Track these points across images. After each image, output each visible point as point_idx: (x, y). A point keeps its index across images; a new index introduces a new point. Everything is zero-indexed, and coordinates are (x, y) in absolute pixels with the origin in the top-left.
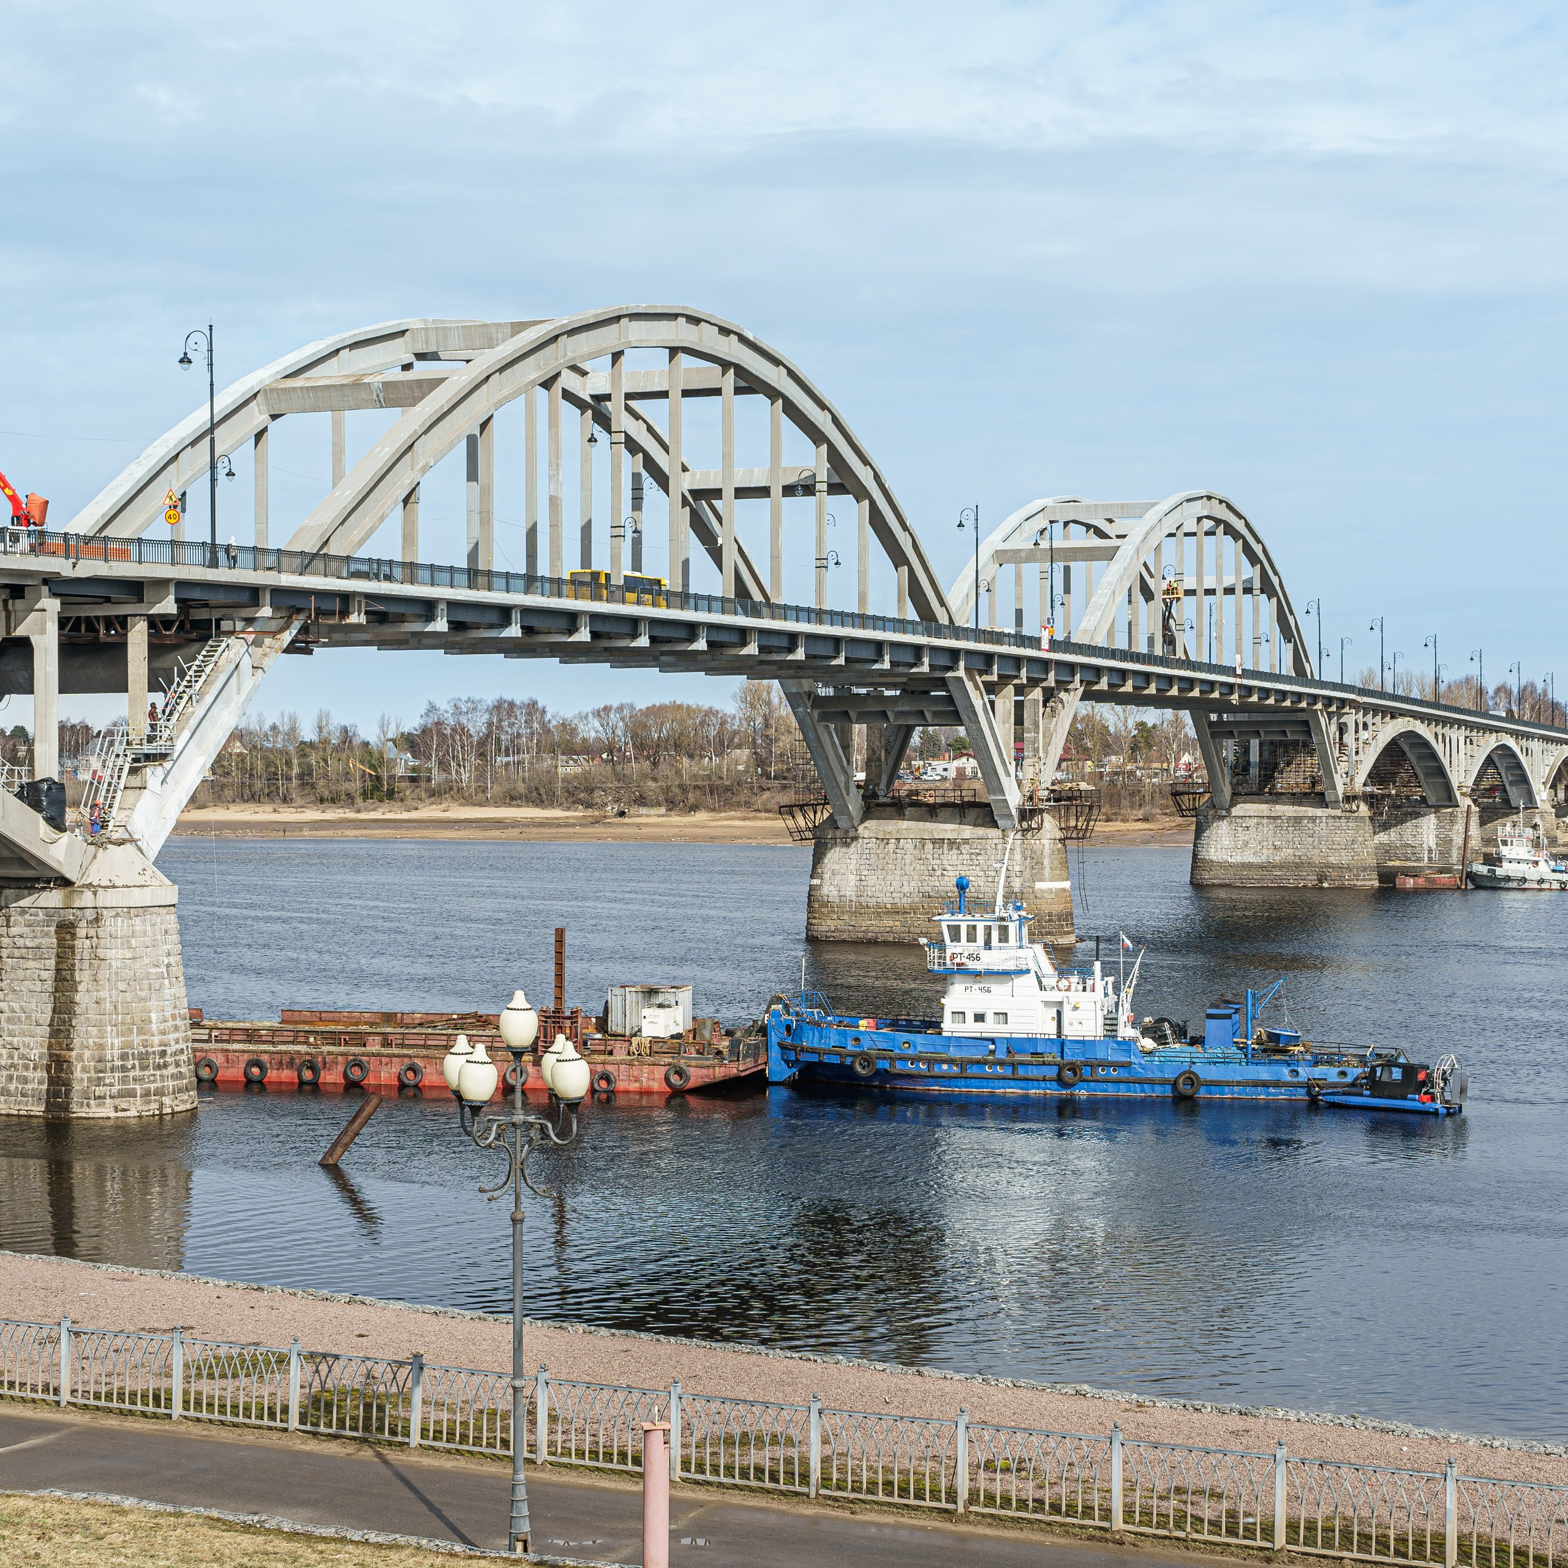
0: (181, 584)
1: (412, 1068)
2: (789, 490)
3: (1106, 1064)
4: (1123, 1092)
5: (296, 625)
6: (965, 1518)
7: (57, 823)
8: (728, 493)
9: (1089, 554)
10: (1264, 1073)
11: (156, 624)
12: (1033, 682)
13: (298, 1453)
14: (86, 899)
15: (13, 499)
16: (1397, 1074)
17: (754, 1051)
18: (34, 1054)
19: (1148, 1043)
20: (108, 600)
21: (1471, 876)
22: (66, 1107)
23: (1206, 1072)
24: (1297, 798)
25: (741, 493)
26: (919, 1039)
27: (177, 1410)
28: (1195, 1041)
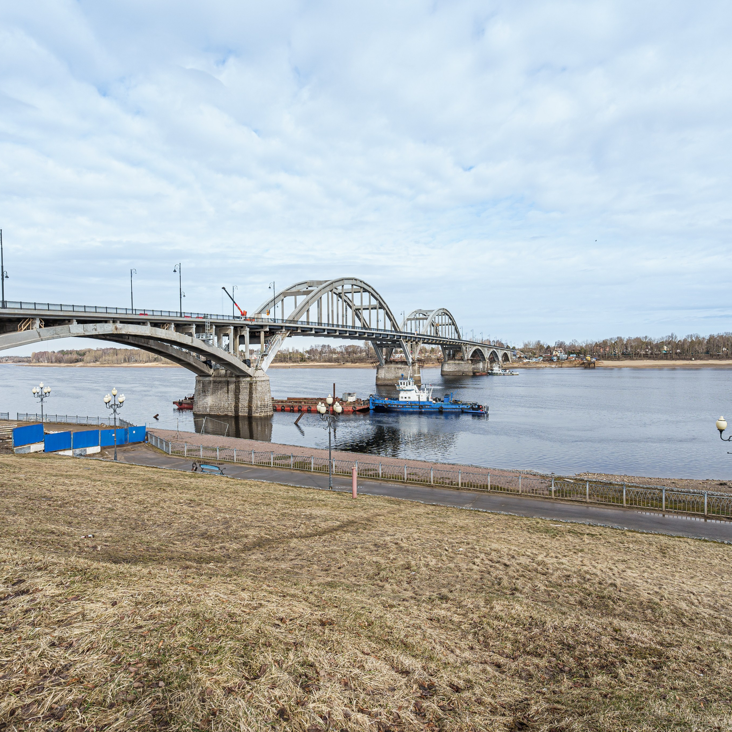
0: (269, 326)
1: (309, 407)
2: (372, 309)
3: (427, 405)
4: (430, 410)
5: (289, 333)
6: (406, 483)
7: (249, 366)
8: (362, 309)
9: (423, 319)
10: (454, 407)
11: (265, 332)
12: (414, 341)
13: (292, 473)
14: (254, 379)
15: (241, 311)
16: (477, 406)
17: (367, 404)
18: (246, 405)
19: (434, 402)
20: (257, 328)
21: (488, 373)
22: (251, 414)
23: (444, 407)
24: (459, 360)
25: (364, 309)
26: (395, 401)
27: (272, 465)
28: (442, 401)
